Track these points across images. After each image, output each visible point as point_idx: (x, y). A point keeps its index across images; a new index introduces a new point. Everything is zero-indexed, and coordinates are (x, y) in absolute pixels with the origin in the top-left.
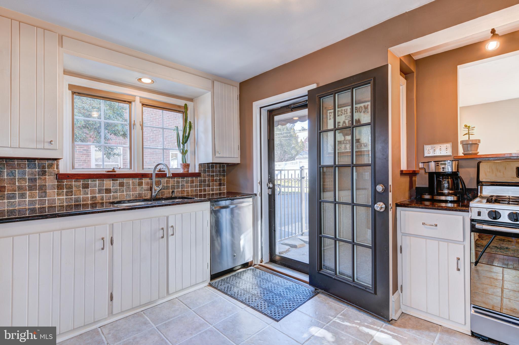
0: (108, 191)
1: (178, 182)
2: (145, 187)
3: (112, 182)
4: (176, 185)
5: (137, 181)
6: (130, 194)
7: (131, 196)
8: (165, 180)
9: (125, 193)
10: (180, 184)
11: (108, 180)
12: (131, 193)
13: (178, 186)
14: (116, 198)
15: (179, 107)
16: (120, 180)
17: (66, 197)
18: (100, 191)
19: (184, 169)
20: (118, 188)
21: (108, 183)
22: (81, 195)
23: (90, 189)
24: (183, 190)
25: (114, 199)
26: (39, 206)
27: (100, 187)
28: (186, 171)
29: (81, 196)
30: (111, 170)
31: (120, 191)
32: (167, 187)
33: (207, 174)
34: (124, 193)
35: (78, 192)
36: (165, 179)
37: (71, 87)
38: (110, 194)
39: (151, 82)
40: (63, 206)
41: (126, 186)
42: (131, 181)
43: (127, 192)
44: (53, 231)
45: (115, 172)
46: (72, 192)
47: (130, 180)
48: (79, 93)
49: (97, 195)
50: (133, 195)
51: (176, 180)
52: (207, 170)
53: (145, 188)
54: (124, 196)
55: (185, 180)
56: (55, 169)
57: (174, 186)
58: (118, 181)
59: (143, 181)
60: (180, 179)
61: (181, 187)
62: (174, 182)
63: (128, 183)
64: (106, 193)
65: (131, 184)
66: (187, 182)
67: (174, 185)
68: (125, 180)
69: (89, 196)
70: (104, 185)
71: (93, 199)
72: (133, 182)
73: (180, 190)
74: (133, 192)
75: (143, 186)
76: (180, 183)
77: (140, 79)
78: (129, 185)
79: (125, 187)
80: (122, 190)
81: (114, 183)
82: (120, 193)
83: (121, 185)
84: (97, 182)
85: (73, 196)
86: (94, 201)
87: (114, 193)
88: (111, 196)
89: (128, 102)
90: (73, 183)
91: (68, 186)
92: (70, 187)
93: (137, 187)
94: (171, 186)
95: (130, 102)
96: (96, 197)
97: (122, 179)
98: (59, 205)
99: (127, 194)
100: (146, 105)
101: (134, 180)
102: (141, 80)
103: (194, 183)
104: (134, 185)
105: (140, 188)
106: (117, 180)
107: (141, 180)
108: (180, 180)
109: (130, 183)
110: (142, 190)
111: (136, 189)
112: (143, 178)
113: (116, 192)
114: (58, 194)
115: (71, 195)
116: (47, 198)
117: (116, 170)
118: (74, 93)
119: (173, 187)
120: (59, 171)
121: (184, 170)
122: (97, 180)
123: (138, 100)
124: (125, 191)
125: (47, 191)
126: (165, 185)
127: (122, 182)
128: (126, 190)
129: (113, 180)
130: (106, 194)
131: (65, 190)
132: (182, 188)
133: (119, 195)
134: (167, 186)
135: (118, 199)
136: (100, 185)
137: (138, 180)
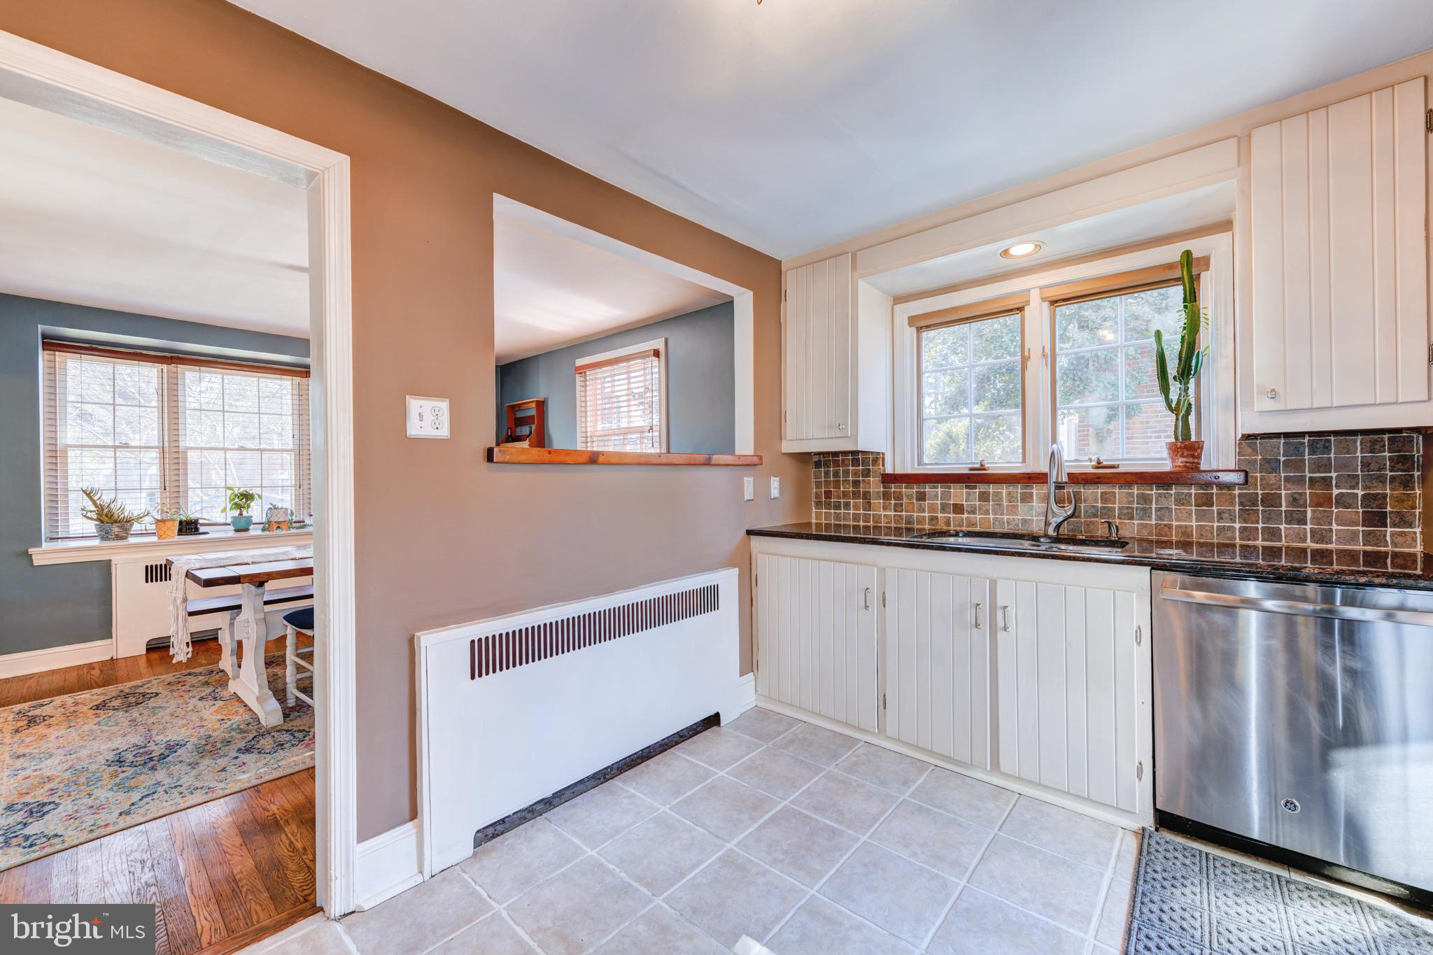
0: (958, 509)
1: (1145, 499)
2: (1039, 507)
3: (965, 490)
4: (1137, 508)
5: (1019, 491)
6: (1003, 519)
7: (1004, 523)
8: (1100, 491)
9: (991, 516)
10: (1154, 506)
11: (958, 487)
12: (1006, 517)
13: (1144, 510)
14: (973, 525)
15: (1170, 266)
16: (982, 488)
17: (895, 513)
18: (944, 508)
19: (1173, 460)
20: (977, 503)
21: (959, 494)
22: (914, 512)
23: (927, 502)
24: (1165, 525)
25: (969, 527)
26: (864, 524)
27: (944, 500)
28: (1180, 467)
29: (915, 514)
30: (978, 466)
31: (982, 512)
32: (1103, 511)
33: (1283, 475)
34: (989, 515)
35: (911, 506)
36: (1098, 489)
37: (912, 320)
38: (962, 516)
39: (1034, 250)
40: (890, 528)
41: (993, 501)
42: (1004, 491)
43: (995, 514)
44: (812, 559)
45: (985, 469)
46: (902, 505)
47: (1001, 487)
48: (927, 327)
49: (940, 515)
50: (1008, 522)
51: (1136, 492)
52: (1282, 459)
53: (1038, 510)
54: (990, 522)
55: (1173, 492)
56: (881, 467)
57: (1130, 510)
58: (978, 490)
59: (1034, 491)
60: (1152, 490)
61: (1158, 513)
62: (1131, 499)
63: (998, 494)
64: (954, 513)
65: (1004, 498)
66: (1180, 501)
67: (1128, 508)
68: (991, 489)
69: (927, 515)
70: (950, 496)
71: (934, 522)
72: (1009, 494)
73: (1153, 522)
74: (1009, 515)
75: (1034, 504)
76: (1151, 501)
77: (1005, 253)
78: (1001, 499)
79: (991, 503)
80: (984, 508)
81: (969, 494)
82: (981, 514)
83: (984, 497)
84: (939, 490)
85: (904, 513)
86: (934, 525)
87: (969, 513)
88: (963, 519)
89: (1018, 309)
90: (904, 490)
91: (896, 495)
92: (899, 497)
93: (1019, 504)
94: (1120, 508)
95: (1021, 309)
96: (937, 518)
97: (986, 486)
98: (885, 525)
99: (997, 518)
100: (1064, 300)
101: (1011, 489)
102: (1011, 255)
103: (1212, 506)
104: (1012, 500)
105: (1027, 507)
106: (975, 488)
107: (1029, 488)
108: (1154, 492)
109: (1002, 496)
110: (1031, 512)
111: (1017, 509)
112: (1034, 485)
113: (974, 512)
114: (885, 508)
115: (902, 511)
116: (871, 512)
117: (987, 466)
118: (919, 329)
119: (1125, 511)
120: (884, 470)
121: (1173, 462)
122: (939, 485)
123: (1035, 297)
124: (991, 511)
125: (872, 501)
126: (1100, 505)
127: (985, 493)
128: (993, 510)
129: (967, 487)
130: (955, 515)
131: (893, 502)
132: (1159, 518)
133: (980, 518)
134: (1103, 508)
135: (976, 527)
136: (946, 496)
137: (1021, 489)
